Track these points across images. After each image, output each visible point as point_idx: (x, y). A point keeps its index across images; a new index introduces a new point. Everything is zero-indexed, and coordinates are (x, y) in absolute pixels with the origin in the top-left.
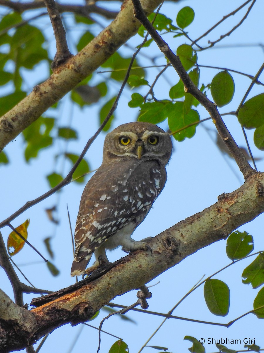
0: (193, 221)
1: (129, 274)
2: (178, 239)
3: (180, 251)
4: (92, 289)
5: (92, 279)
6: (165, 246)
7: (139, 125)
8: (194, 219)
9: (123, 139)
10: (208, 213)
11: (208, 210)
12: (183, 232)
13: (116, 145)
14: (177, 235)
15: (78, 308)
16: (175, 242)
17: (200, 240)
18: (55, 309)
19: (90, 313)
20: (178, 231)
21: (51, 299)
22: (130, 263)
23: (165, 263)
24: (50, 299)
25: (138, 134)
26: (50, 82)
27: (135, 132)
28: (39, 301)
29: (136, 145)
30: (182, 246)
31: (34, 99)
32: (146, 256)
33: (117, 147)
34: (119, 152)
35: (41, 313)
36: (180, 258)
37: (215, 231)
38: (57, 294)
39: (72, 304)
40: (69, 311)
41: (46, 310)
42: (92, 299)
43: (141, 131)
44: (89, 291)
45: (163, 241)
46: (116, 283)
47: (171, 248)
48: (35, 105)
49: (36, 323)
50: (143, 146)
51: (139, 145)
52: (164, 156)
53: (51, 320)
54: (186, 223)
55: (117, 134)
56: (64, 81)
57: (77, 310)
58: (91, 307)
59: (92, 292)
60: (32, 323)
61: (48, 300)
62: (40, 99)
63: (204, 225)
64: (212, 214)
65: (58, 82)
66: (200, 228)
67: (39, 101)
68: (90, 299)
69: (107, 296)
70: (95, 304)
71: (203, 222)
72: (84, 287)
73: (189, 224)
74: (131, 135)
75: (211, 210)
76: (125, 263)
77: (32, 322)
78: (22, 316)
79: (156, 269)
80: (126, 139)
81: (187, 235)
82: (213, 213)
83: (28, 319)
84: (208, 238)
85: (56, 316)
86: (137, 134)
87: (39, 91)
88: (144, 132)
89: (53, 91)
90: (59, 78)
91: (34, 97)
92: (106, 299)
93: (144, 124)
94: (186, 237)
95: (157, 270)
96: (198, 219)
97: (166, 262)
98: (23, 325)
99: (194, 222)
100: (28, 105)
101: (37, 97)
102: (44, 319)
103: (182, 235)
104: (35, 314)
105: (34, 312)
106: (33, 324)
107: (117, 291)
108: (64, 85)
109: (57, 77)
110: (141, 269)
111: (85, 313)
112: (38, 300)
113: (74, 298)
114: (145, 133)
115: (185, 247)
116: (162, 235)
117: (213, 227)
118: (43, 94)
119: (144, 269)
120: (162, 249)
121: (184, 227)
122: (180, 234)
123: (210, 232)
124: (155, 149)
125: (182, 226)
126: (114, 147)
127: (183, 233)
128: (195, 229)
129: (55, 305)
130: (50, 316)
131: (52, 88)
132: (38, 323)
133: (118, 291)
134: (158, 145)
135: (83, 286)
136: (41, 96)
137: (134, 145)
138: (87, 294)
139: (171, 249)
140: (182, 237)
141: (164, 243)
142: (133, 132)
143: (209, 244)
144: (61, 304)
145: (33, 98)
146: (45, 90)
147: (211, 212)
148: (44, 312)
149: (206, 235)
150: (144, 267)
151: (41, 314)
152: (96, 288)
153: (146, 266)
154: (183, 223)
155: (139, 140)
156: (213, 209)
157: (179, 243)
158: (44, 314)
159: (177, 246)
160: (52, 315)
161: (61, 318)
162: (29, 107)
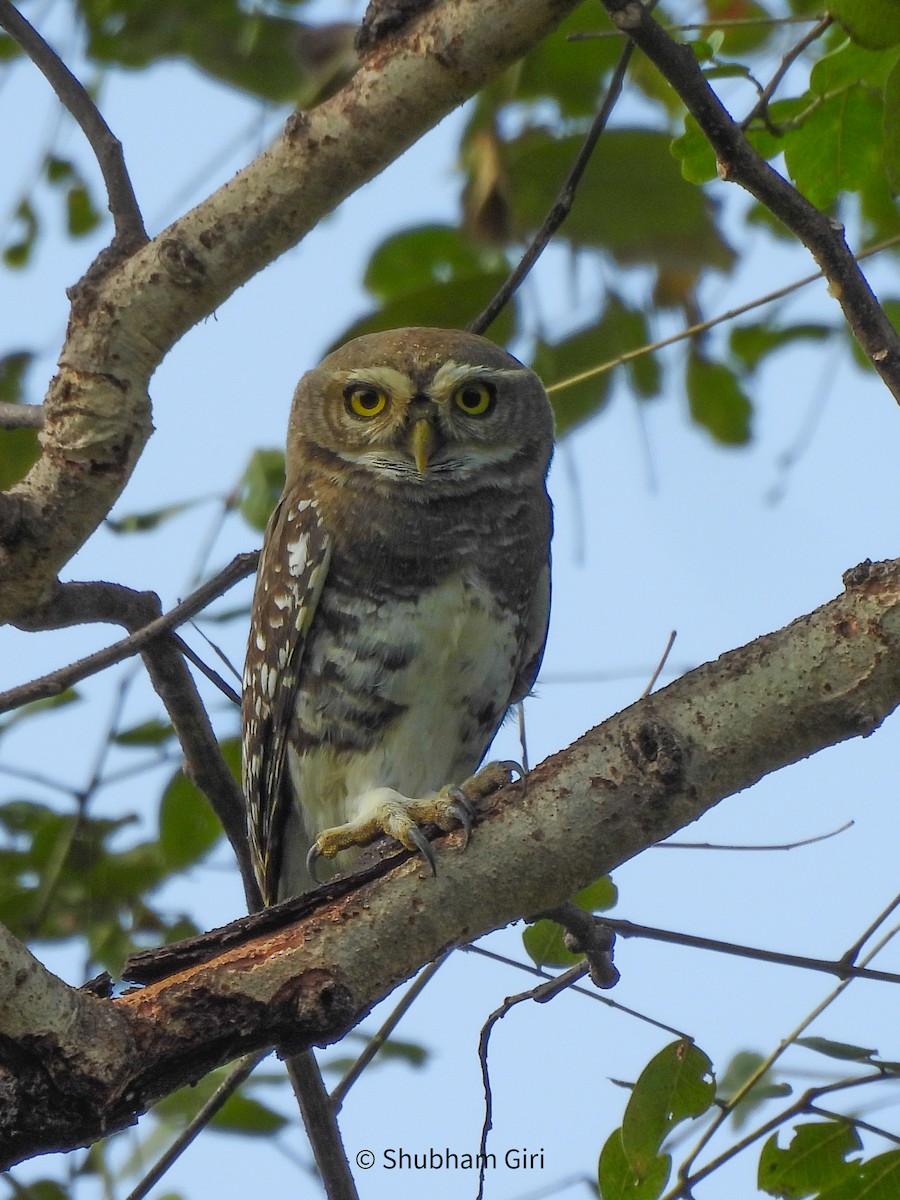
0: (745, 664)
1: (493, 864)
2: (685, 733)
3: (690, 779)
4: (349, 922)
5: (352, 881)
6: (634, 758)
7: (422, 343)
8: (750, 658)
9: (358, 394)
10: (802, 635)
11: (803, 625)
12: (706, 705)
13: (334, 416)
14: (683, 720)
15: (297, 993)
16: (674, 744)
17: (770, 739)
18: (207, 995)
19: (343, 1012)
20: (687, 705)
21: (199, 957)
22: (500, 825)
23: (635, 825)
24: (194, 955)
25: (416, 373)
26: (348, 101)
27: (405, 367)
28: (150, 965)
29: (407, 419)
30: (697, 758)
31: (286, 165)
32: (562, 797)
33: (336, 425)
34: (344, 443)
35: (154, 1010)
36: (691, 805)
37: (825, 705)
38: (219, 938)
39: (271, 978)
40: (261, 1003)
41: (171, 1001)
42: (349, 960)
43: (427, 364)
44: (339, 930)
45: (627, 741)
46: (442, 900)
47: (653, 767)
48: (289, 188)
49: (134, 1049)
50: (435, 421)
51: (420, 419)
52: (516, 457)
53: (193, 1037)
54: (718, 675)
55: (337, 375)
56: (398, 98)
57: (292, 999)
58: (346, 989)
59: (351, 932)
60: (115, 1049)
61: (185, 959)
62: (308, 163)
63: (786, 682)
64: (819, 639)
65: (375, 100)
66: (769, 694)
67: (303, 173)
68: (342, 958)
69: (408, 946)
70: (362, 978)
71: (783, 669)
72: (323, 913)
73: (729, 677)
74: (387, 380)
75: (814, 626)
76: (482, 820)
77: (113, 1045)
78: (76, 1020)
79: (599, 846)
80: (372, 395)
81: (720, 718)
82: (822, 637)
83: (99, 1032)
84: (801, 728)
85: (211, 1021)
86: (411, 374)
87: (307, 132)
88: (439, 366)
89: (356, 134)
90: (381, 88)
91: (288, 158)
92: (406, 958)
93: (439, 339)
94: (715, 727)
95: (603, 848)
96: (764, 659)
97: (639, 818)
98: (79, 1056)
99: (748, 671)
100: (263, 186)
101: (299, 157)
102: (165, 1030)
103: (700, 719)
104: (130, 1014)
105: (127, 1006)
106: (119, 1051)
107: (447, 927)
108: (398, 111)
109: (373, 85)
110: (543, 848)
111: (323, 1011)
112: (150, 960)
113: (281, 952)
114: (441, 371)
115: (713, 764)
116: (626, 718)
117: (819, 690)
118: (320, 146)
119: (554, 847)
120: (624, 771)
121: (708, 688)
122: (693, 713)
123: (807, 708)
124: (482, 431)
125: (700, 684)
126: (324, 425)
127: (704, 709)
128: (750, 697)
129: (209, 980)
130: (190, 1021)
131: (355, 125)
132: (139, 1049)
133: (450, 929)
134: (495, 417)
135: (318, 910)
136: (312, 154)
137: (399, 419)
138: (329, 940)
139: (657, 772)
140: (699, 728)
141: (629, 748)
142: (396, 369)
143: (807, 752)
144: (231, 978)
145: (283, 160)
146: (326, 131)
147: (814, 634)
148: (164, 1007)
149: (792, 719)
150: (551, 840)
151: (152, 1015)
152: (366, 916)
153: (559, 837)
154: (706, 675)
155: (420, 399)
156: (821, 623)
157: (687, 750)
158: (167, 1013)
159: (677, 759)
160: (197, 1019)
161: (232, 1030)
162: (269, 193)
